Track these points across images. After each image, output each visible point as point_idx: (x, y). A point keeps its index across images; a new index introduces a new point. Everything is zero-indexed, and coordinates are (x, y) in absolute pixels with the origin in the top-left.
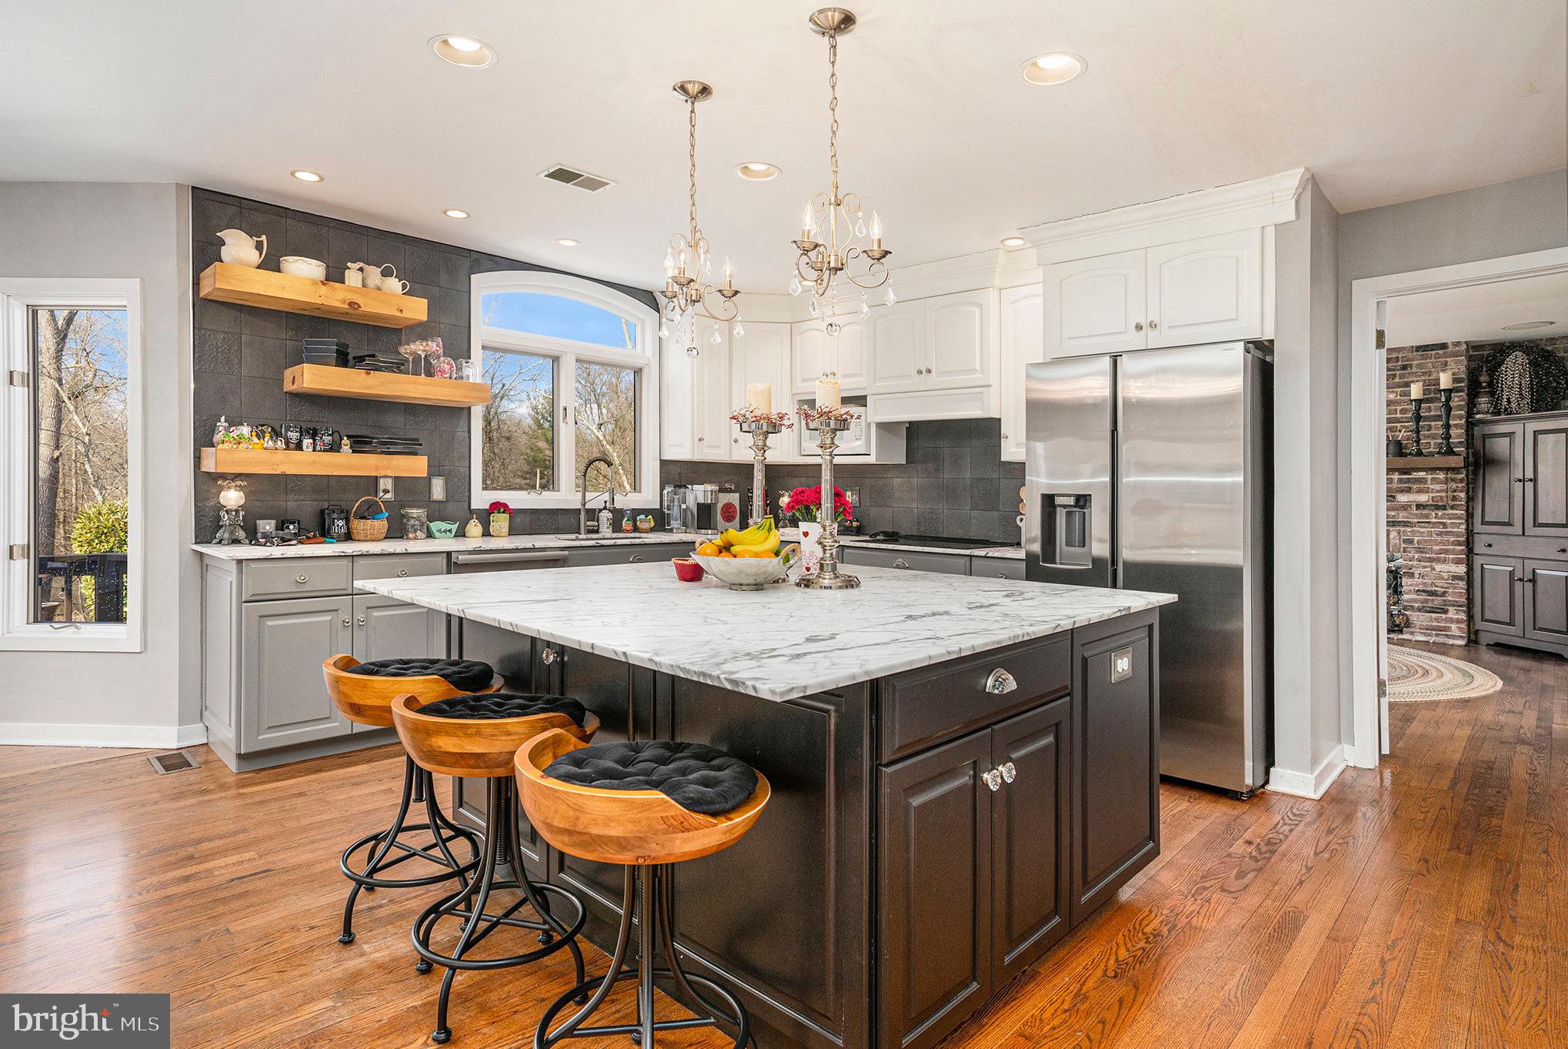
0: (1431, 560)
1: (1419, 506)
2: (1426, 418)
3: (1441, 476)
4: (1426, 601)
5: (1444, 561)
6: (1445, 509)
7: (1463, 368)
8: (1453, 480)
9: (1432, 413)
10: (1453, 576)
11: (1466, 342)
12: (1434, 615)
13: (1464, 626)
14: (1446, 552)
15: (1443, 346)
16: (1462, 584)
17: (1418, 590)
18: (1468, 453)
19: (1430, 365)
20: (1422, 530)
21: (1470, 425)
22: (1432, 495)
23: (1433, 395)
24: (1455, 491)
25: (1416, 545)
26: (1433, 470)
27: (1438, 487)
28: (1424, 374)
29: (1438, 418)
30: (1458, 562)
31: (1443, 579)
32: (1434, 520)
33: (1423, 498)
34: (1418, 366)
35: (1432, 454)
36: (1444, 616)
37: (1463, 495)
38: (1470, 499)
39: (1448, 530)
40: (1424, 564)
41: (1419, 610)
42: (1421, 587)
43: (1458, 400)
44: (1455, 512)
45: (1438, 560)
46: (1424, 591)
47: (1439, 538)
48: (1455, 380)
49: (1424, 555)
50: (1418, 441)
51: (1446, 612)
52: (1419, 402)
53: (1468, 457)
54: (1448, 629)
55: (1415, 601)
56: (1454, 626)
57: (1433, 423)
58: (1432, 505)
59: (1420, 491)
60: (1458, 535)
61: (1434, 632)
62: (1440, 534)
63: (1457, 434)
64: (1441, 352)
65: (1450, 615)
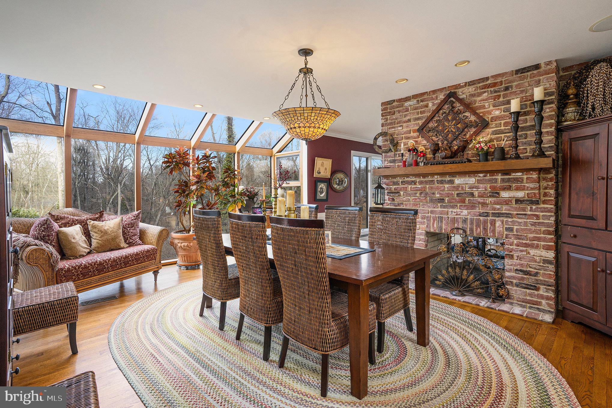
0: (527, 245)
1: (518, 201)
2: (523, 129)
3: (535, 176)
4: (523, 279)
5: (537, 247)
6: (538, 204)
7: (553, 83)
8: (544, 179)
9: (528, 124)
10: (544, 260)
11: (556, 61)
12: (528, 291)
13: (552, 303)
14: (539, 239)
15: (537, 67)
16: (552, 267)
17: (517, 270)
19: (527, 84)
20: (520, 220)
22: (527, 192)
23: (528, 109)
24: (546, 188)
25: (515, 233)
26: (527, 170)
27: (532, 185)
28: (522, 92)
29: (532, 127)
30: (548, 248)
31: (536, 261)
32: (529, 213)
33: (520, 194)
34: (517, 86)
35: (527, 158)
36: (536, 292)
37: (552, 192)
38: (558, 195)
39: (541, 221)
40: (521, 248)
41: (517, 286)
42: (519, 267)
43: (549, 111)
44: (546, 206)
45: (532, 246)
46: (521, 271)
47: (533, 228)
48: (546, 94)
49: (521, 241)
50: (517, 147)
51: (537, 289)
52: (518, 114)
54: (539, 303)
55: (514, 277)
56: (544, 302)
57: (528, 132)
58: (527, 200)
59: (518, 189)
60: (548, 225)
61: (528, 305)
62: (534, 224)
63: (548, 140)
64: (535, 72)
65: (541, 292)
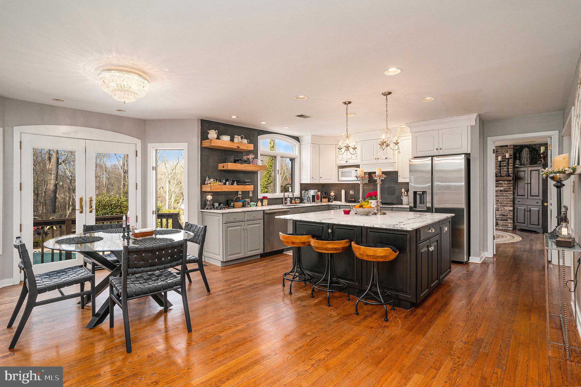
0: (504, 206)
1: (501, 191)
2: (503, 166)
3: (507, 182)
4: (502, 217)
5: (507, 206)
6: (507, 192)
7: (512, 152)
8: (509, 183)
9: (504, 165)
10: (509, 210)
11: (513, 145)
12: (504, 221)
13: (512, 224)
14: (508, 203)
15: (507, 146)
16: (512, 212)
17: (500, 215)
18: (513, 176)
19: (503, 151)
20: (501, 198)
21: (514, 167)
22: (504, 188)
23: (504, 160)
24: (510, 187)
25: (500, 202)
26: (504, 181)
27: (505, 185)
28: (502, 154)
29: (505, 166)
30: (511, 206)
31: (507, 211)
32: (504, 195)
33: (502, 189)
34: (500, 151)
35: (504, 176)
36: (507, 222)
37: (512, 188)
38: (514, 189)
39: (508, 197)
40: (502, 207)
41: (500, 220)
42: (501, 214)
43: (511, 161)
44: (510, 192)
45: (505, 206)
46: (502, 215)
47: (506, 200)
48: (510, 156)
49: (502, 205)
50: (500, 173)
51: (507, 220)
52: (500, 161)
53: (513, 177)
54: (508, 225)
55: (499, 218)
56: (509, 224)
57: (504, 168)
58: (504, 191)
59: (501, 187)
60: (510, 199)
61: (504, 226)
62: (506, 199)
63: (511, 170)
64: (506, 148)
65: (508, 221)
